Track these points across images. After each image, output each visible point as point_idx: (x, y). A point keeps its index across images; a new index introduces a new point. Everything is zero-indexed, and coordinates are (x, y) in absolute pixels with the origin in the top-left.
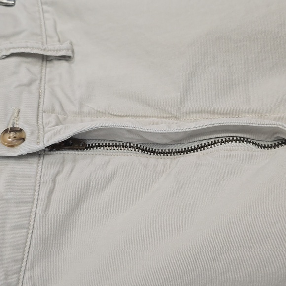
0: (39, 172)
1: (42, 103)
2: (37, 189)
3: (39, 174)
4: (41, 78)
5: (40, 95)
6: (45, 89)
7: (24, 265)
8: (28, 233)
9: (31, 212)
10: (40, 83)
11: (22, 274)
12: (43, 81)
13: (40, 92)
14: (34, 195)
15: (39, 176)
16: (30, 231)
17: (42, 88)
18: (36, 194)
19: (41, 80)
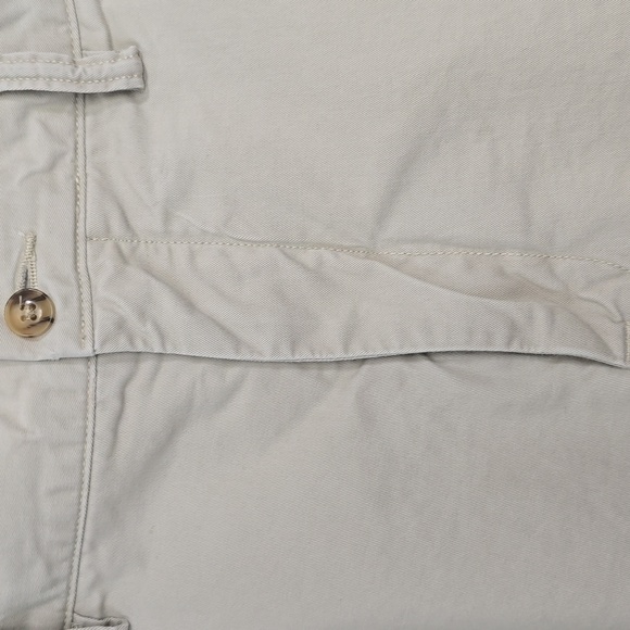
0: (91, 381)
1: (82, 216)
2: (90, 416)
3: (92, 384)
4: (76, 143)
5: (76, 193)
6: (86, 175)
7: (78, 546)
8: (80, 496)
9: (83, 459)
10: (75, 160)
11: (76, 559)
12: (80, 151)
13: (76, 184)
14: (86, 427)
15: (91, 390)
16: (85, 493)
17: (80, 173)
18: (90, 425)
19: (76, 149)
